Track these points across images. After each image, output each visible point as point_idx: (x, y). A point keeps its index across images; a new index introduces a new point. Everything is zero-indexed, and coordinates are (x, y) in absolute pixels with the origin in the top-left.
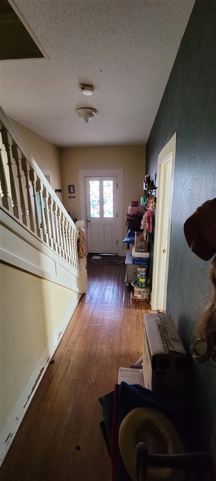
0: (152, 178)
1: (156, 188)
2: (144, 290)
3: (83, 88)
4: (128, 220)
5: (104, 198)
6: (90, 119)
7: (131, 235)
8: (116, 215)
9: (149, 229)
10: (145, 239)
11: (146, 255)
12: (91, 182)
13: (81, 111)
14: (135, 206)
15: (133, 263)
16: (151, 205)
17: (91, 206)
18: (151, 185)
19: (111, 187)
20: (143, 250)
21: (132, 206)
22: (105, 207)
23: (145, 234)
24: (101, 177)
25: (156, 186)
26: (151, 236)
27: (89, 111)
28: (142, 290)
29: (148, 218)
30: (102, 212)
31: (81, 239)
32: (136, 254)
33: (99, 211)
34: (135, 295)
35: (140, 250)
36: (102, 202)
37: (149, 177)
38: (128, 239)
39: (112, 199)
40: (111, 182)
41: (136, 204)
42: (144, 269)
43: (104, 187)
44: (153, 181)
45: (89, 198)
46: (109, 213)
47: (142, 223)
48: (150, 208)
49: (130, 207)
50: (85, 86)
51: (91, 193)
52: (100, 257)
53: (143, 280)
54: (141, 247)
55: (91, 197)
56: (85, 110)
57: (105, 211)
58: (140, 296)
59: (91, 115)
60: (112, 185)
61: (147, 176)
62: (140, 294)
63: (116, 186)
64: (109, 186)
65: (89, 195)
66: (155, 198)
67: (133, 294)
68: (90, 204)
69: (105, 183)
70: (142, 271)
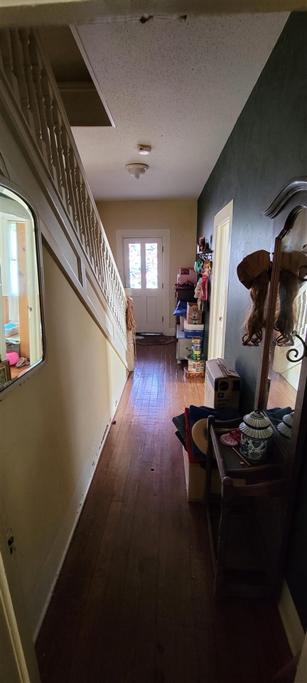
0: (208, 240)
1: (212, 252)
2: (199, 363)
3: (141, 149)
4: (177, 290)
5: (147, 265)
6: (141, 175)
7: (182, 307)
8: (162, 285)
9: (204, 297)
10: (199, 309)
11: (200, 327)
12: (130, 245)
13: (131, 167)
14: (185, 273)
15: (186, 337)
16: (207, 270)
17: (131, 274)
18: (206, 248)
19: (155, 251)
20: (197, 322)
21: (182, 274)
22: (148, 276)
23: (199, 303)
24: (143, 239)
25: (212, 249)
26: (207, 304)
27: (141, 167)
28: (197, 363)
29: (203, 284)
30: (144, 282)
31: (130, 309)
32: (188, 327)
33: (140, 281)
34: (189, 370)
35: (194, 322)
36: (144, 270)
37: (204, 239)
38: (179, 312)
39: (156, 266)
40: (155, 245)
41: (185, 272)
42: (199, 340)
43: (147, 252)
44: (208, 244)
45: (129, 265)
46: (153, 282)
47: (196, 291)
48: (206, 273)
49: (179, 276)
50: (143, 147)
51: (130, 258)
52: (143, 338)
53: (198, 353)
54: (194, 319)
55: (131, 263)
56: (136, 166)
57: (147, 281)
58: (195, 369)
59: (142, 171)
60: (156, 249)
61: (202, 238)
62: (194, 368)
63: (161, 250)
64: (152, 249)
65: (129, 261)
66: (211, 262)
67: (187, 369)
68: (129, 272)
69: (148, 246)
70: (197, 342)
